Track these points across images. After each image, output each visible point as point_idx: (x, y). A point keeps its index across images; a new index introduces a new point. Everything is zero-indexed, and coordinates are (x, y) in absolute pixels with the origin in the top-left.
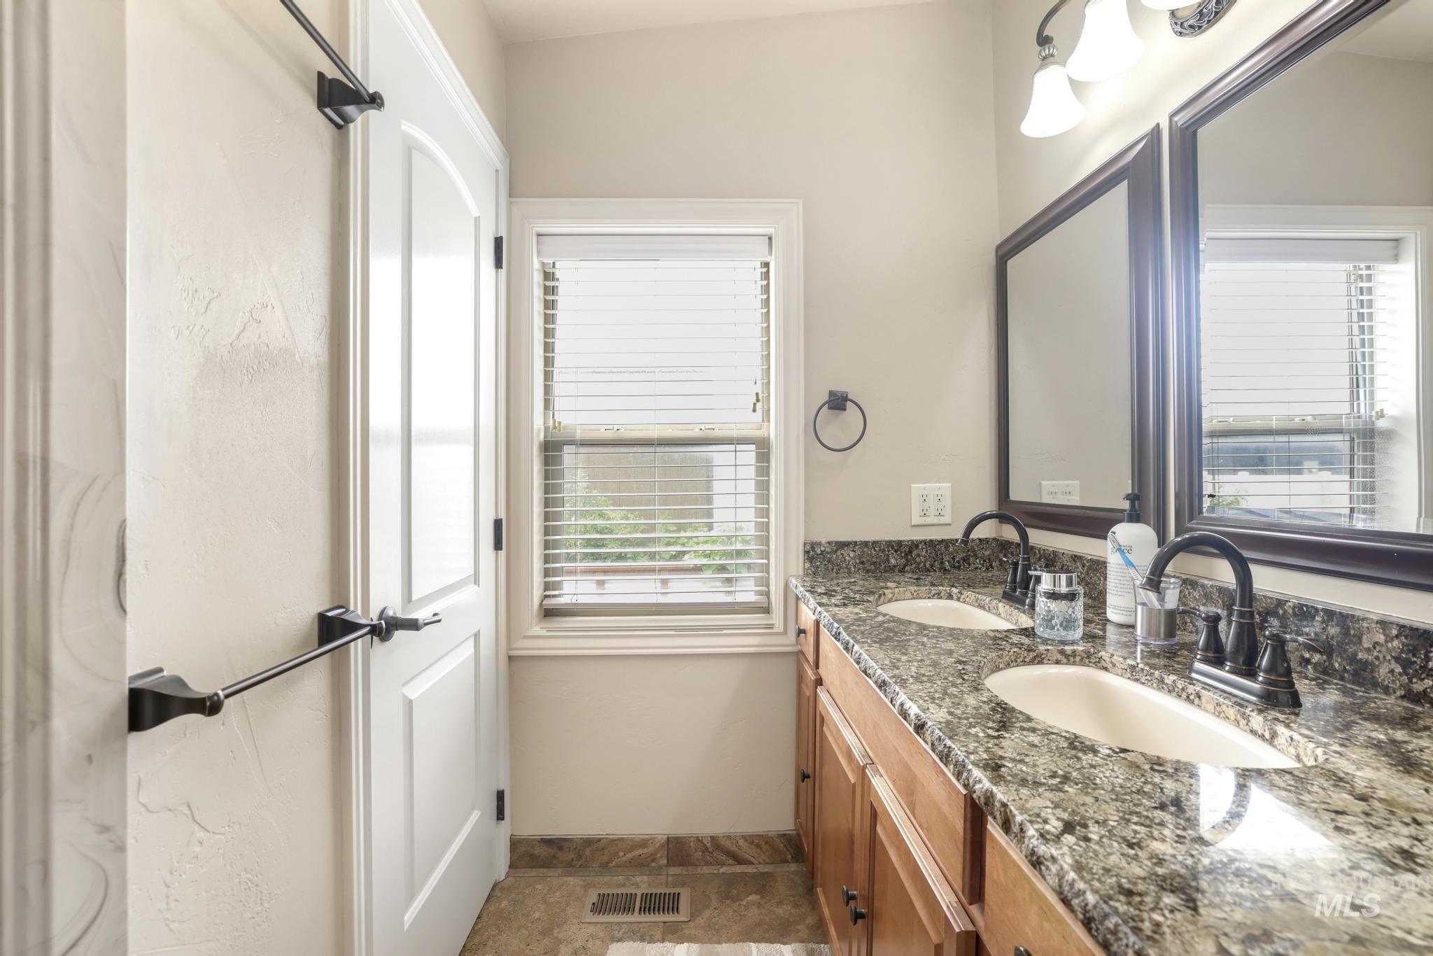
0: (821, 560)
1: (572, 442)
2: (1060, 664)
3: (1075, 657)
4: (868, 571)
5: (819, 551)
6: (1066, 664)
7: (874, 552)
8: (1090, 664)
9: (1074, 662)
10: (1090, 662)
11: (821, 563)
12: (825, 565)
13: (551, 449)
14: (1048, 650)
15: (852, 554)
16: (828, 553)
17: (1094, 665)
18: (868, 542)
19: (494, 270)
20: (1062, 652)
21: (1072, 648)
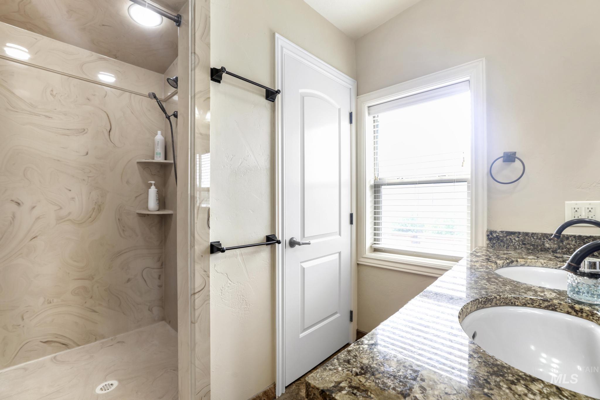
0: (497, 240)
1: (385, 185)
2: (571, 315)
3: (582, 312)
4: (528, 249)
5: (495, 236)
6: (576, 316)
7: (533, 239)
8: (593, 320)
9: (581, 316)
10: (593, 319)
11: (496, 242)
12: (499, 243)
13: (377, 188)
14: (561, 304)
15: (517, 239)
16: (501, 237)
17: (596, 322)
18: (529, 233)
19: (349, 125)
20: (572, 308)
21: (580, 306)
